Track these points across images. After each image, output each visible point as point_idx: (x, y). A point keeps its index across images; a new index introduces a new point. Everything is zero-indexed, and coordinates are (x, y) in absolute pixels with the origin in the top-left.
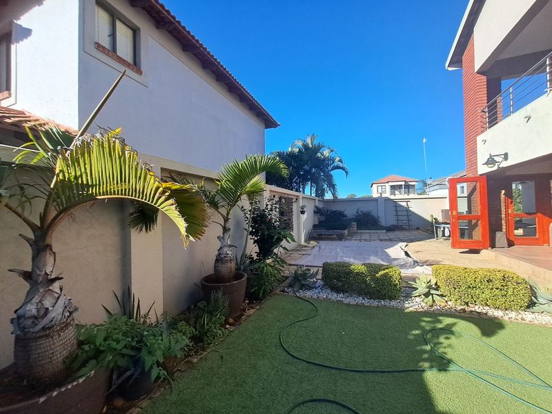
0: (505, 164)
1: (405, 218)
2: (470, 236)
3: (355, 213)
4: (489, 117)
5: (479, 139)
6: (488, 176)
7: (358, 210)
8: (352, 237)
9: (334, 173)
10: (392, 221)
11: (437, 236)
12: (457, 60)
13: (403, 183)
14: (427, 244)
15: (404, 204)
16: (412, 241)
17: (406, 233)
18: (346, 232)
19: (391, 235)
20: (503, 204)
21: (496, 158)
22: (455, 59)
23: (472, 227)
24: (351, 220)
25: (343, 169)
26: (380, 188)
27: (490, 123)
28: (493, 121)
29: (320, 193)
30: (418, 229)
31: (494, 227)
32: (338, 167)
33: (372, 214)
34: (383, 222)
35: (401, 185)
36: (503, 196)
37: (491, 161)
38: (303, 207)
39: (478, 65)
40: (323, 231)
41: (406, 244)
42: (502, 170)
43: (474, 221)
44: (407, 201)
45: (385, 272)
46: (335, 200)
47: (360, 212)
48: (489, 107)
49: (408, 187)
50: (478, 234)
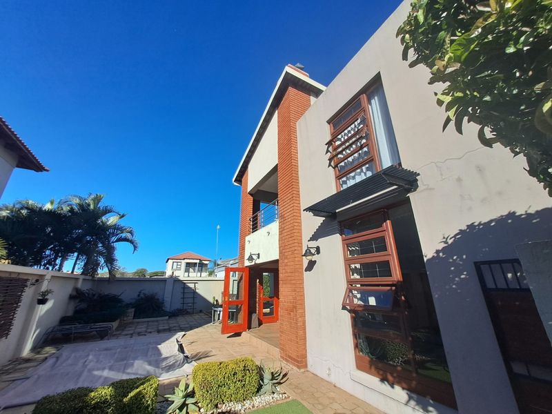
0: (259, 261)
1: (191, 301)
2: (237, 320)
3: (135, 295)
4: (253, 225)
5: (247, 238)
6: (250, 268)
7: (140, 292)
8: (123, 330)
9: (118, 245)
10: (177, 305)
11: (214, 320)
12: (239, 179)
13: (198, 261)
14: (204, 330)
15: (192, 286)
16: (191, 328)
17: (188, 318)
18: (115, 324)
19: (173, 322)
20: (258, 290)
21: (253, 256)
22: (238, 179)
23: (239, 310)
24: (128, 306)
25: (132, 242)
26: (175, 264)
27: (253, 229)
28: (255, 228)
29: (90, 268)
30: (201, 311)
31: (251, 311)
32: (126, 240)
33: (156, 297)
34: (168, 307)
35: (196, 263)
36: (258, 284)
37: (251, 258)
38: (45, 294)
39: (249, 188)
40: (76, 328)
41: (184, 333)
42: (257, 266)
43: (240, 305)
44: (195, 282)
45: (138, 390)
46: (112, 279)
47: (142, 295)
48: (253, 218)
49: (202, 266)
50: (242, 317)
